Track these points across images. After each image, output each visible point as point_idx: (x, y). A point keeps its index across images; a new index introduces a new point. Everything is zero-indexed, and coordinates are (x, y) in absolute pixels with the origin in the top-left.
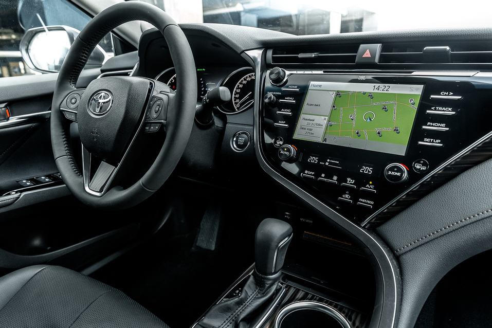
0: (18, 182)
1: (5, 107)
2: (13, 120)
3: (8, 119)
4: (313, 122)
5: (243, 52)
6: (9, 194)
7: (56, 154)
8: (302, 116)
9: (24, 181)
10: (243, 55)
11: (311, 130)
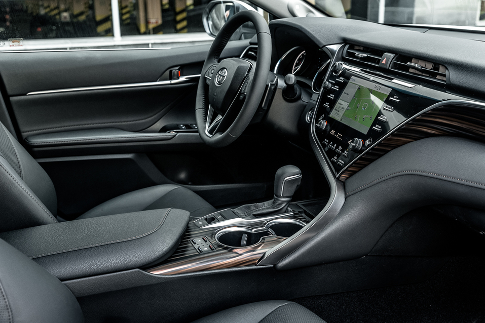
0: (178, 125)
1: (179, 69)
2: (182, 79)
3: (178, 78)
4: (341, 106)
5: (324, 46)
6: (170, 132)
7: (197, 107)
8: (339, 101)
9: (182, 126)
10: (324, 49)
11: (339, 111)
